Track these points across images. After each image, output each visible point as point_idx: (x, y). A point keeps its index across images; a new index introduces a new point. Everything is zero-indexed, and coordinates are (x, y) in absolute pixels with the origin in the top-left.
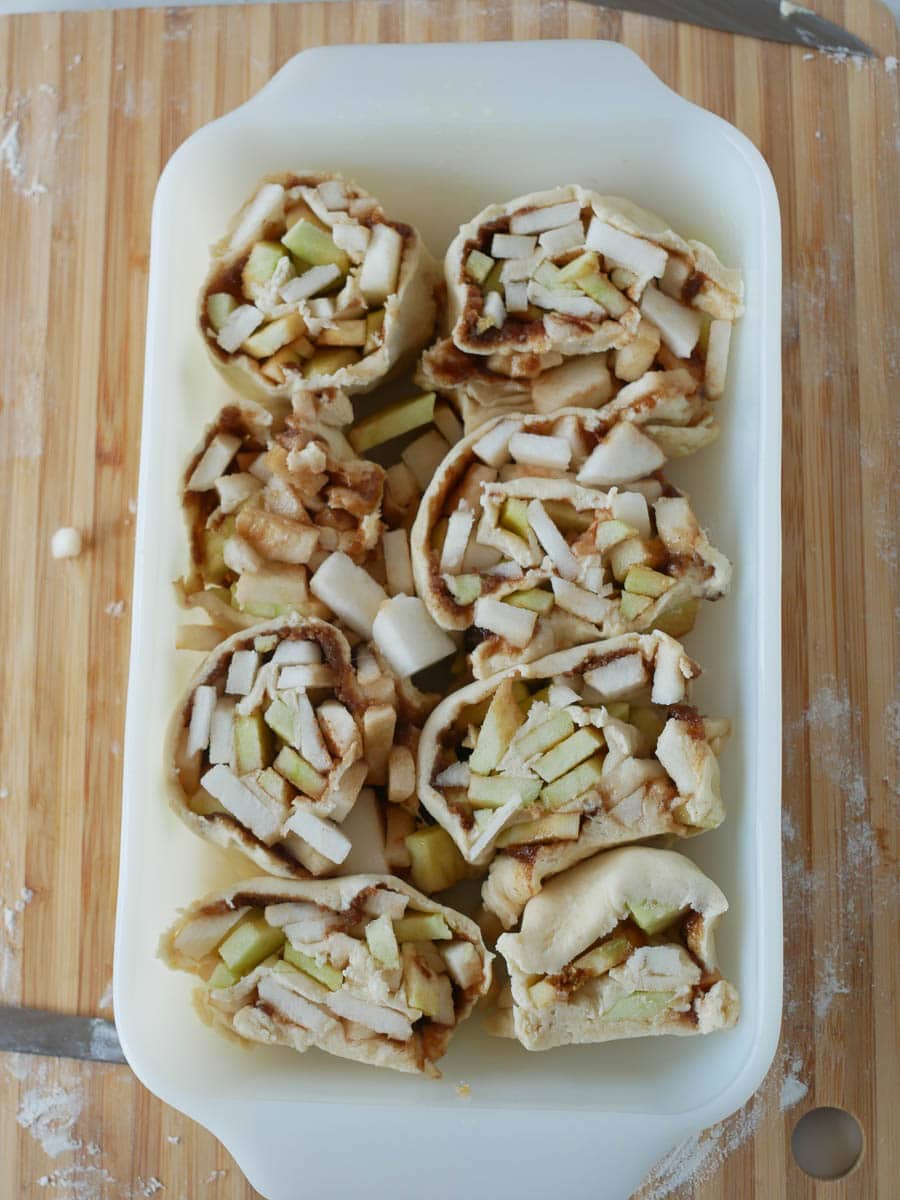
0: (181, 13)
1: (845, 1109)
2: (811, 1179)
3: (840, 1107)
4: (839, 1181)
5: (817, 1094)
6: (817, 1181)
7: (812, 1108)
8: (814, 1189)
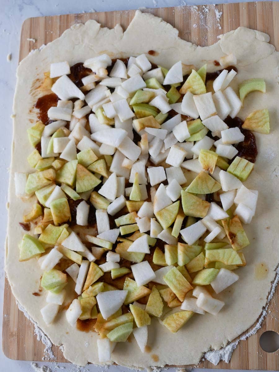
0: (79, 15)
1: (275, 331)
2: (265, 352)
3: (274, 331)
4: (274, 353)
5: (267, 327)
6: (267, 353)
7: (266, 331)
8: (266, 355)
